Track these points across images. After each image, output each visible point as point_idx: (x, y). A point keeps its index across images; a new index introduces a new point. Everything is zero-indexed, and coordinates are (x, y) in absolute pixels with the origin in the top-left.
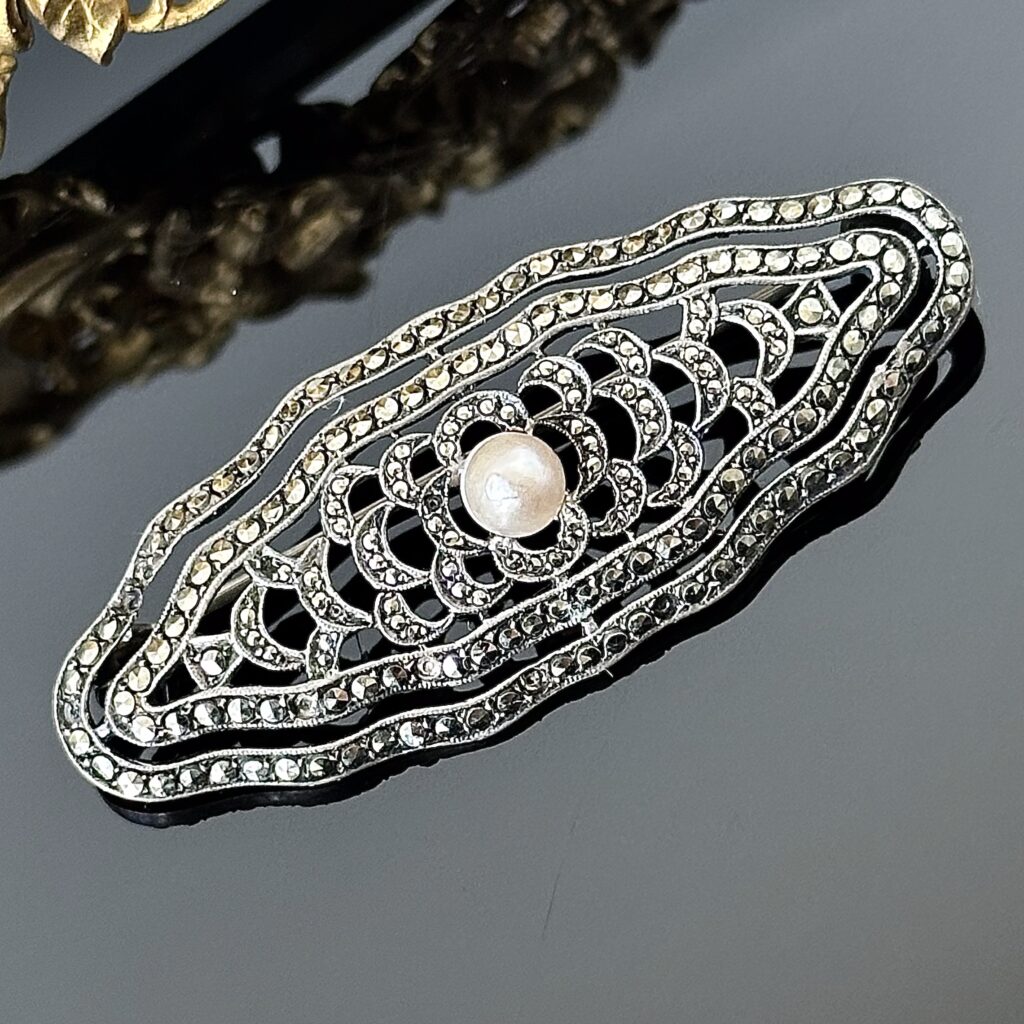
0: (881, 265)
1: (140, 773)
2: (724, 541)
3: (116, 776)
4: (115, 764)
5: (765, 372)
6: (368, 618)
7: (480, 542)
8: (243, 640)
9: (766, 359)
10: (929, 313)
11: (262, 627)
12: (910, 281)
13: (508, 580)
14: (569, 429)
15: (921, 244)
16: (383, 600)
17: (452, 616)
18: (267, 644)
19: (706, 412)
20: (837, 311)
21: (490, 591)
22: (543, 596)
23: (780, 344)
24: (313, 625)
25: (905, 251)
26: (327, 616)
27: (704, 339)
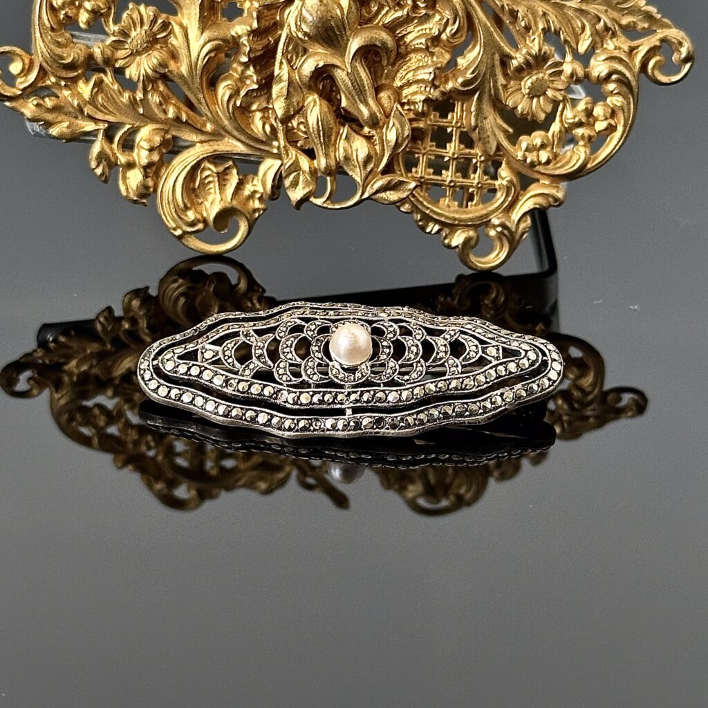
0: (526, 354)
1: (159, 382)
2: (415, 411)
3: (150, 380)
4: (152, 375)
5: (463, 360)
6: (272, 365)
7: (328, 361)
8: (224, 352)
9: (466, 357)
10: (535, 381)
11: (233, 351)
12: (534, 365)
13: (329, 378)
14: (381, 343)
15: (544, 358)
16: (281, 362)
17: (301, 379)
18: (231, 357)
19: (434, 361)
20: (501, 357)
21: (321, 378)
22: (338, 390)
23: (474, 354)
24: (252, 358)
25: (538, 356)
26: (258, 358)
27: (448, 340)
